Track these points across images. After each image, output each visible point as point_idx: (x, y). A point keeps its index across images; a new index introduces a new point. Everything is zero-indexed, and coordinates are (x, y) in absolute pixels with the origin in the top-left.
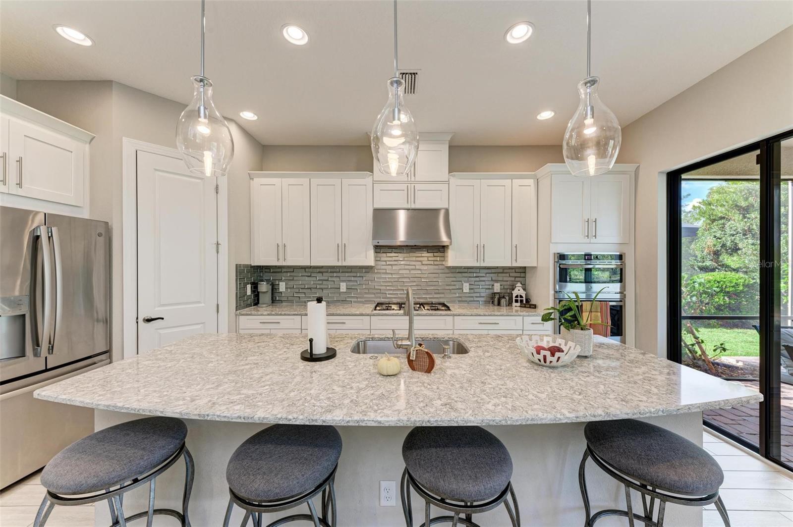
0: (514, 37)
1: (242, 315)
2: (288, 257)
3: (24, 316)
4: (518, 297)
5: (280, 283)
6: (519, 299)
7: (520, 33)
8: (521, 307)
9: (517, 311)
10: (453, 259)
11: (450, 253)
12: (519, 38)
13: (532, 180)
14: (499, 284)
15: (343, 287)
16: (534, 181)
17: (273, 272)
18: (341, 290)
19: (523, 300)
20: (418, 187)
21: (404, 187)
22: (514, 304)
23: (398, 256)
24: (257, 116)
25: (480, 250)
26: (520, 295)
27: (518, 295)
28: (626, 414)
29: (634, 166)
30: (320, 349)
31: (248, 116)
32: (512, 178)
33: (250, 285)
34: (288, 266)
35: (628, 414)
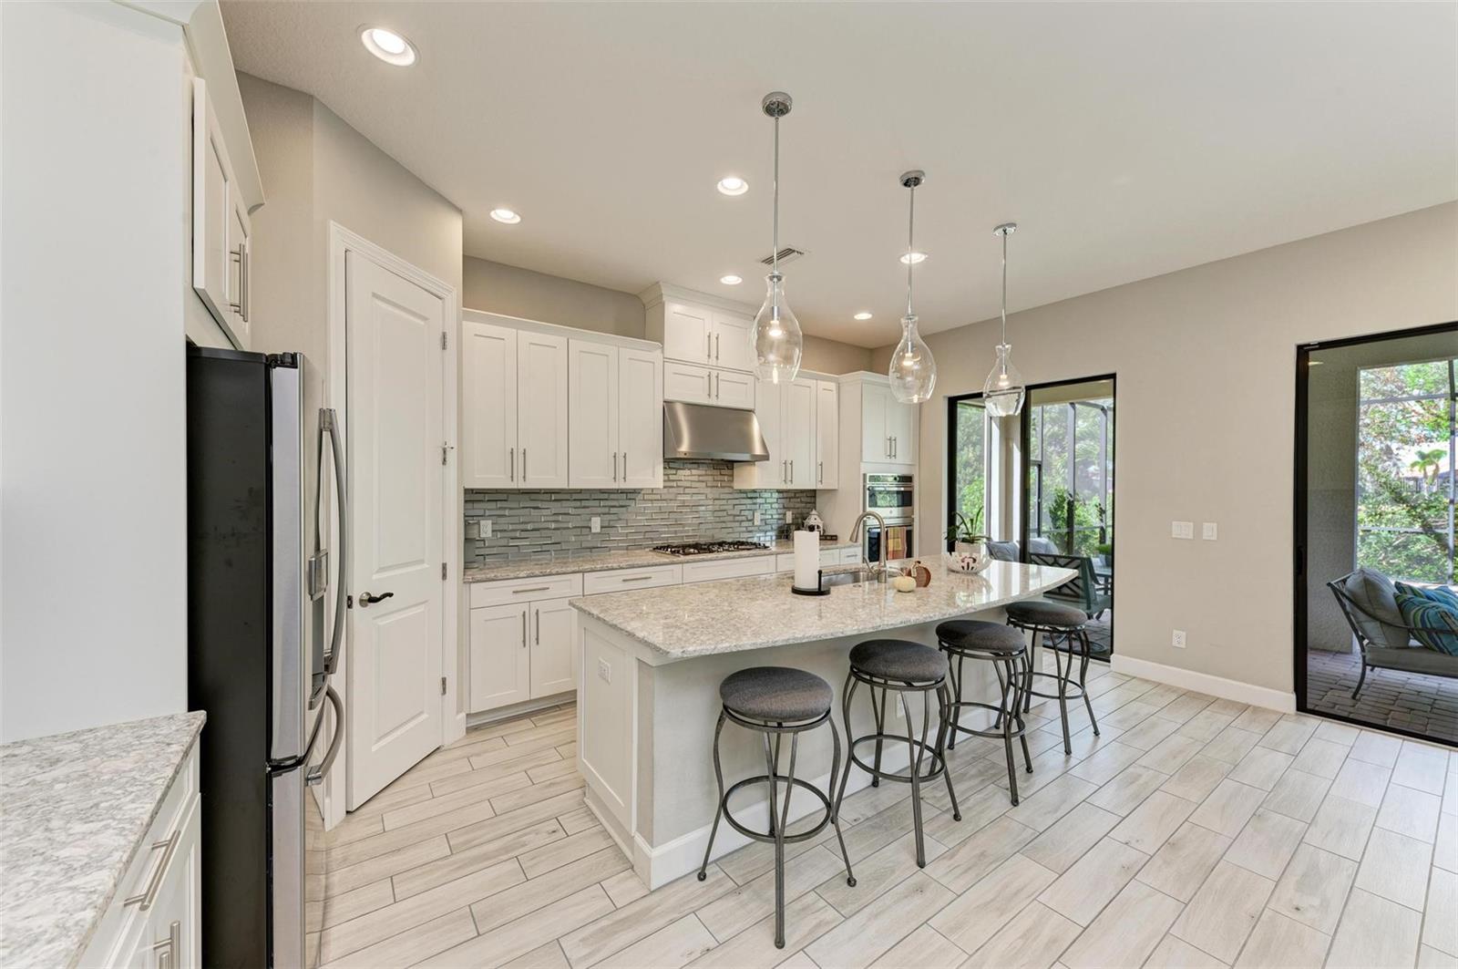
15: (596, 524)
18: (593, 531)
24: (519, 215)
34: (496, 490)
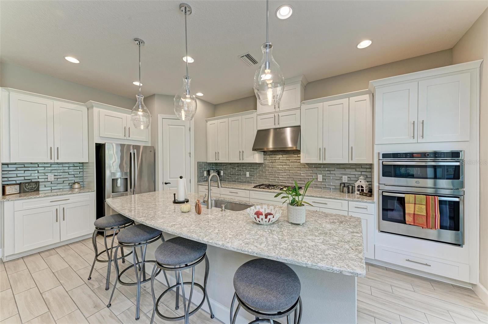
0: (283, 15)
1: (200, 185)
2: (220, 158)
3: (127, 179)
4: (359, 187)
5: (221, 171)
6: (360, 188)
7: (285, 12)
8: (360, 195)
9: (358, 198)
10: (304, 158)
11: (302, 155)
12: (287, 15)
13: (368, 95)
14: (346, 177)
16: (370, 96)
17: (218, 166)
19: (363, 190)
20: (281, 114)
21: (272, 115)
22: (357, 192)
23: (275, 157)
25: (322, 152)
26: (361, 186)
27: (359, 186)
28: (233, 248)
29: (479, 62)
30: (181, 198)
31: (200, 94)
32: (349, 97)
33: (206, 172)
35: (234, 248)
